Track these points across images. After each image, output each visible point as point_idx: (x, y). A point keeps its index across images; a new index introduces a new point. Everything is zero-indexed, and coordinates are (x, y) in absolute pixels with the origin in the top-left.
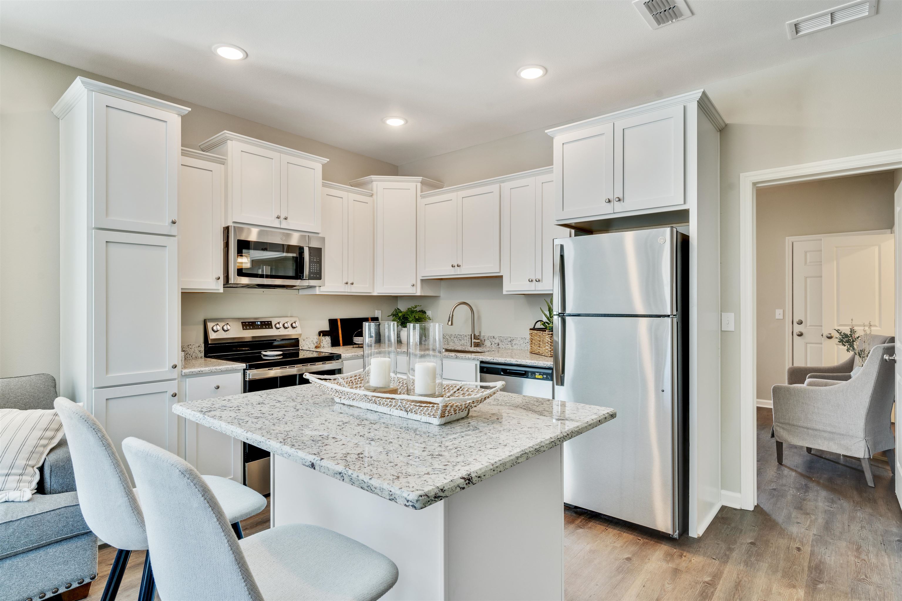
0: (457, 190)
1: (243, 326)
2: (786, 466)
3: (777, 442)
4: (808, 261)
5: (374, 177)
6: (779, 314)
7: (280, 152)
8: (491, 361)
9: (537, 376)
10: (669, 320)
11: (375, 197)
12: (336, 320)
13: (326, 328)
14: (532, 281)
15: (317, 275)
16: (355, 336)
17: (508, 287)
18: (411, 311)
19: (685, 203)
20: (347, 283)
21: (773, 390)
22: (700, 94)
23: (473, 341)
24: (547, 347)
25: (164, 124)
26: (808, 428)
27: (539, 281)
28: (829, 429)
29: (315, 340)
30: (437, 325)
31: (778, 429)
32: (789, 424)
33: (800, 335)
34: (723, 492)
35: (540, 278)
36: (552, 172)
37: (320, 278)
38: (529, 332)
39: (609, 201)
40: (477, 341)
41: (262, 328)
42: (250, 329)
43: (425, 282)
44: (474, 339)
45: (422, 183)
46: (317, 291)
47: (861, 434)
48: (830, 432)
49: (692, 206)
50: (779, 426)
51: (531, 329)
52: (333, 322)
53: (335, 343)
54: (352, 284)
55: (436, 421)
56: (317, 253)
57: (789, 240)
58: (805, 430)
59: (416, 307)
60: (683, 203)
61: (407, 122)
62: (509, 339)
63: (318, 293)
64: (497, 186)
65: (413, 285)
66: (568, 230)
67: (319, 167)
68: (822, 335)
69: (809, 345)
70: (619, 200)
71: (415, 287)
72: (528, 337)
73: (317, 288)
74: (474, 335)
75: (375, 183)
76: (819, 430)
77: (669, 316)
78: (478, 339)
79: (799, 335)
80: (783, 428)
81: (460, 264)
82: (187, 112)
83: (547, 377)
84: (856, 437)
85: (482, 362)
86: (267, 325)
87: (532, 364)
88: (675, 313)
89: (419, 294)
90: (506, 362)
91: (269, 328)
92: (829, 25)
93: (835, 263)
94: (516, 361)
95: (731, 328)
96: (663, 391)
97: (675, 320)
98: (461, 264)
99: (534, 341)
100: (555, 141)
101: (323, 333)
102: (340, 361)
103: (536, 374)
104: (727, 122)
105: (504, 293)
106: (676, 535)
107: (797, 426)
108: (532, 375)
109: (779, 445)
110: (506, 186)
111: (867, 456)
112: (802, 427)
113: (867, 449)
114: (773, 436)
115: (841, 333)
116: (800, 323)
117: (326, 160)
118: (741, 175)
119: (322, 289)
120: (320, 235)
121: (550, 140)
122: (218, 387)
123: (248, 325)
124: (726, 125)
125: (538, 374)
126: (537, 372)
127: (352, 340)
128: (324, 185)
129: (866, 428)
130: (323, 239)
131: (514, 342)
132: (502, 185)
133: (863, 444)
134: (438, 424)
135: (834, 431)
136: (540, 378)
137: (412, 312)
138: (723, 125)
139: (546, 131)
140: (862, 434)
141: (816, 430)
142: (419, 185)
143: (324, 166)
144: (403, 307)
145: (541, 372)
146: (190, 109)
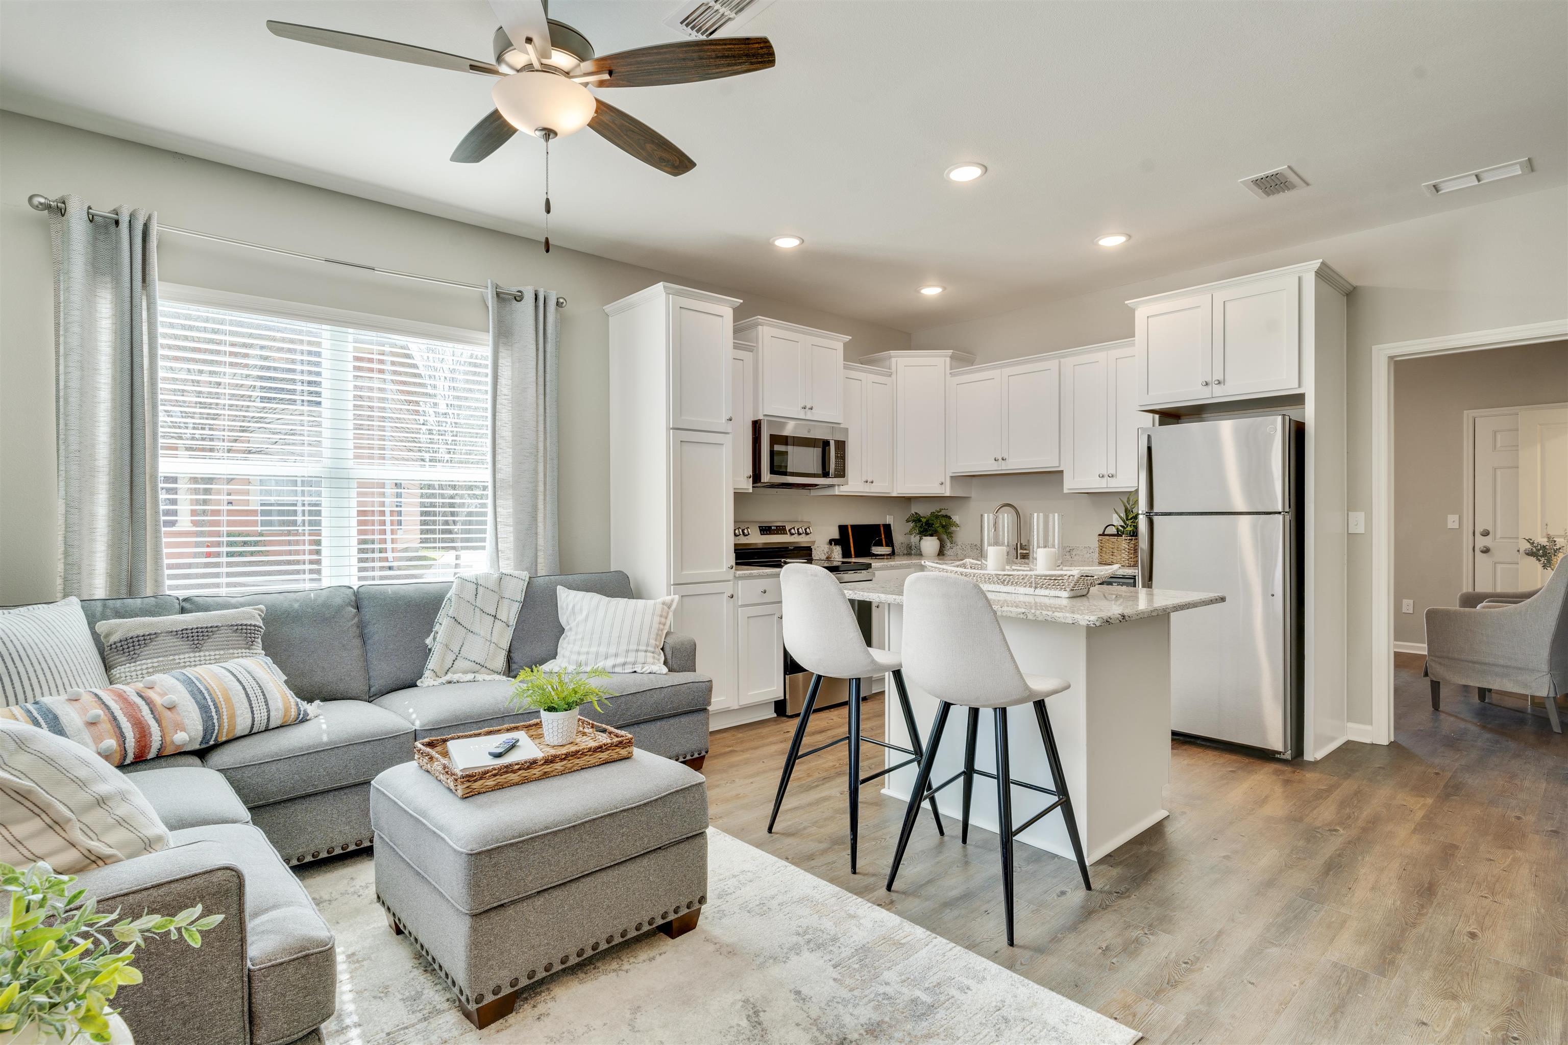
0: (1002, 367)
1: (761, 530)
2: (1443, 712)
3: (1432, 681)
4: (1499, 444)
5: (893, 353)
6: (1452, 521)
7: (804, 333)
10: (1280, 517)
11: (894, 376)
12: (846, 527)
13: (836, 536)
14: (1103, 476)
15: (841, 473)
16: (875, 545)
17: (1070, 484)
18: (935, 516)
19: (1300, 386)
20: (867, 482)
21: (1426, 614)
22: (1319, 265)
23: (1019, 552)
24: (1123, 555)
25: (721, 318)
26: (1474, 662)
27: (1112, 476)
28: (1501, 662)
29: (826, 550)
30: (1056, 515)
31: (1433, 664)
32: (1448, 658)
33: (1486, 551)
34: (1350, 725)
35: (1113, 472)
36: (1134, 345)
37: (843, 476)
38: (1097, 538)
39: (1207, 384)
40: (1025, 552)
41: (777, 534)
42: (767, 534)
43: (955, 479)
44: (1021, 549)
45: (952, 357)
46: (837, 491)
47: (1545, 667)
48: (1503, 666)
49: (1309, 390)
50: (1434, 661)
51: (1100, 535)
52: (843, 529)
53: (846, 554)
54: (872, 482)
55: (1065, 594)
56: (841, 446)
57: (1468, 415)
58: (1470, 664)
59: (940, 511)
60: (1297, 386)
61: (944, 289)
62: (1068, 549)
63: (837, 493)
64: (1057, 361)
65: (942, 484)
66: (1151, 415)
67: (840, 346)
68: (1518, 551)
69: (1499, 567)
70: (1219, 383)
71: (943, 486)
72: (1096, 544)
73: (836, 487)
74: (1021, 544)
75: (894, 360)
76: (1489, 664)
77: (1280, 513)
78: (1026, 549)
79: (1483, 552)
80: (1440, 664)
81: (1005, 456)
82: (738, 304)
84: (1538, 671)
86: (781, 530)
88: (1287, 509)
89: (948, 494)
91: (784, 534)
92: (1477, 183)
93: (1539, 447)
95: (1361, 529)
96: (1273, 595)
97: (1288, 517)
98: (1007, 457)
99: (1104, 549)
100: (1138, 314)
101: (832, 542)
102: (870, 570)
104: (1355, 283)
105: (1065, 491)
106: (1288, 756)
107: (1458, 660)
109: (1435, 686)
110: (1069, 362)
111: (1552, 695)
112: (1466, 661)
113: (1552, 686)
114: (1426, 674)
115: (1533, 543)
116: (1486, 534)
117: (848, 338)
118: (1373, 347)
119: (842, 488)
120: (842, 426)
121: (1132, 311)
122: (765, 592)
123: (766, 530)
124: (1355, 288)
126: (1115, 582)
127: (869, 549)
128: (845, 367)
129: (1551, 659)
130: (846, 430)
131: (1074, 553)
132: (1062, 360)
133: (1547, 679)
134: (1067, 596)
135: (1509, 664)
137: (937, 517)
138: (1351, 289)
139: (1126, 302)
140: (1547, 667)
141: (1485, 664)
142: (948, 359)
143: (845, 345)
144: (924, 511)
146: (742, 301)
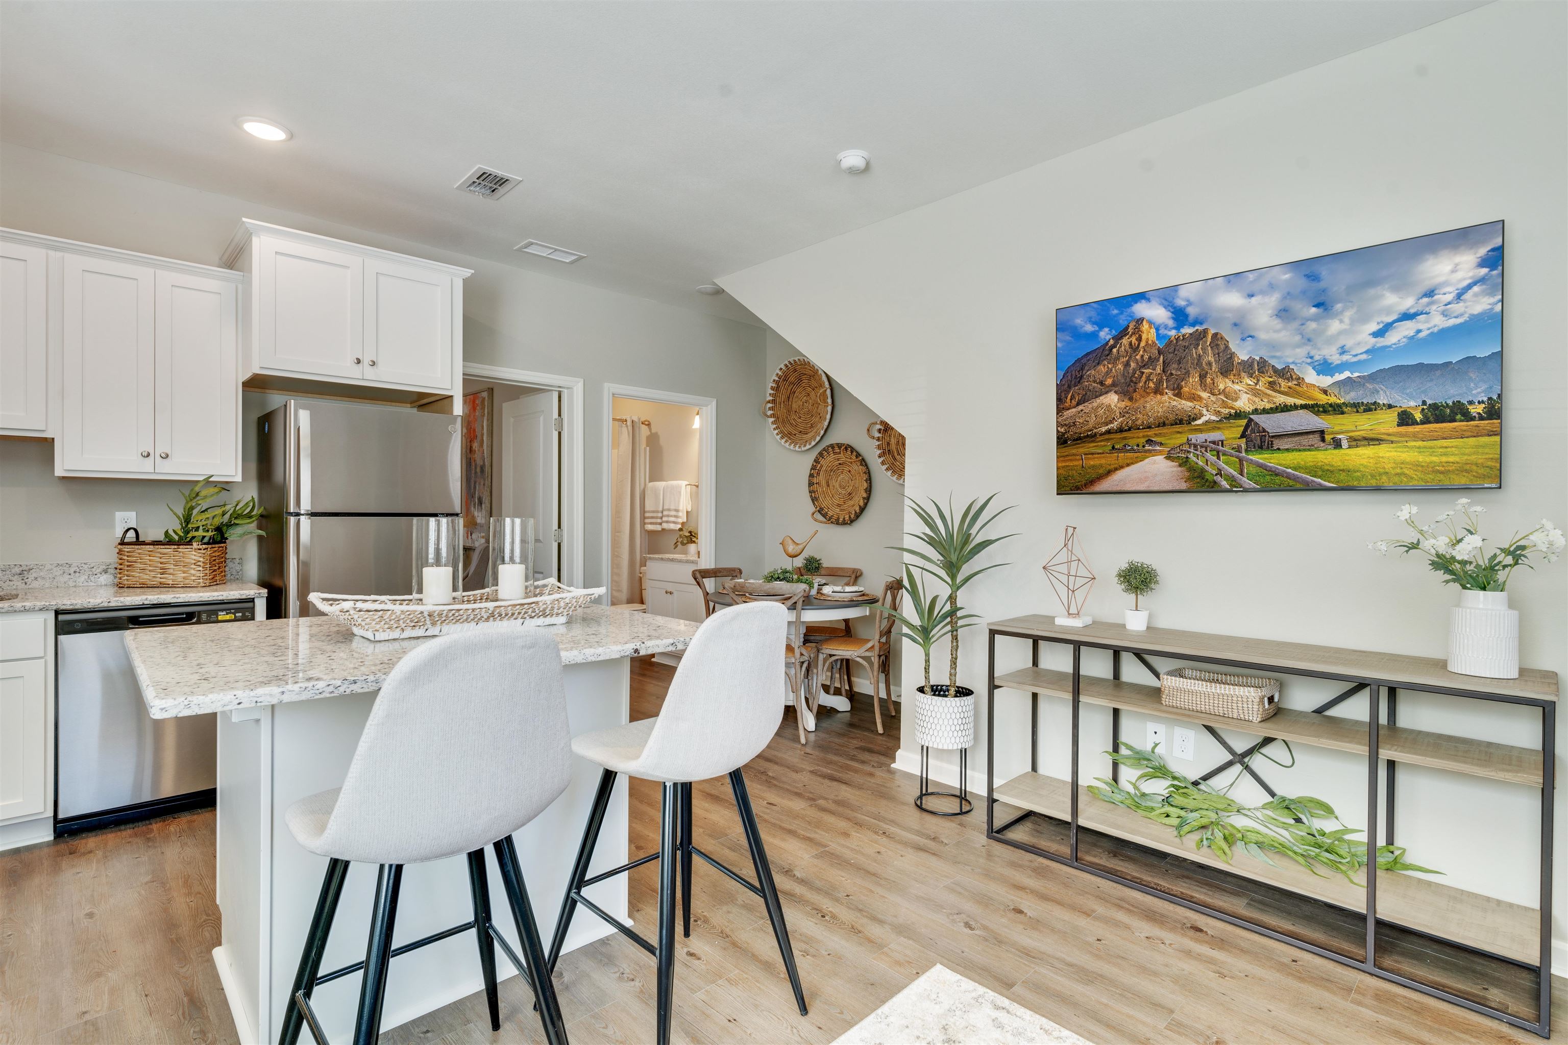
8: (101, 605)
9: (220, 618)
83: (244, 615)
85: (57, 613)
87: (214, 598)
90: (146, 602)
94: (174, 597)
103: (220, 613)
108: (209, 616)
125: (224, 613)
136: (228, 618)
145: (230, 609)
